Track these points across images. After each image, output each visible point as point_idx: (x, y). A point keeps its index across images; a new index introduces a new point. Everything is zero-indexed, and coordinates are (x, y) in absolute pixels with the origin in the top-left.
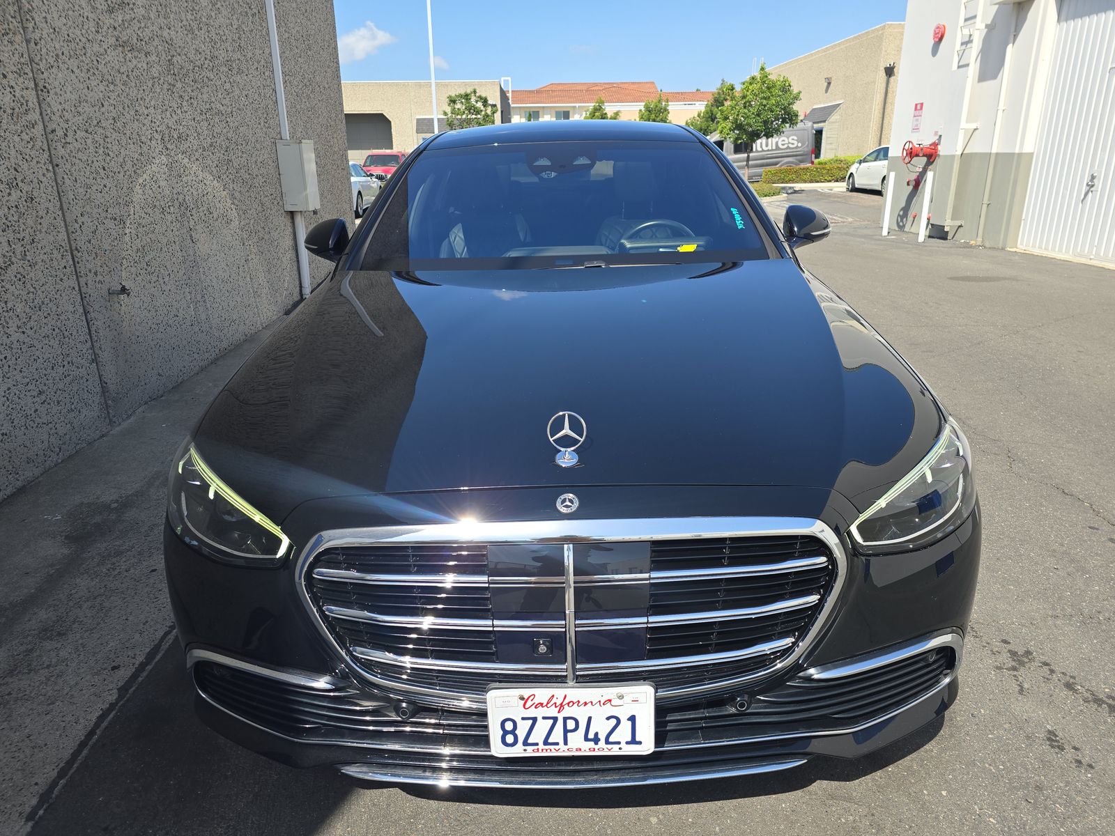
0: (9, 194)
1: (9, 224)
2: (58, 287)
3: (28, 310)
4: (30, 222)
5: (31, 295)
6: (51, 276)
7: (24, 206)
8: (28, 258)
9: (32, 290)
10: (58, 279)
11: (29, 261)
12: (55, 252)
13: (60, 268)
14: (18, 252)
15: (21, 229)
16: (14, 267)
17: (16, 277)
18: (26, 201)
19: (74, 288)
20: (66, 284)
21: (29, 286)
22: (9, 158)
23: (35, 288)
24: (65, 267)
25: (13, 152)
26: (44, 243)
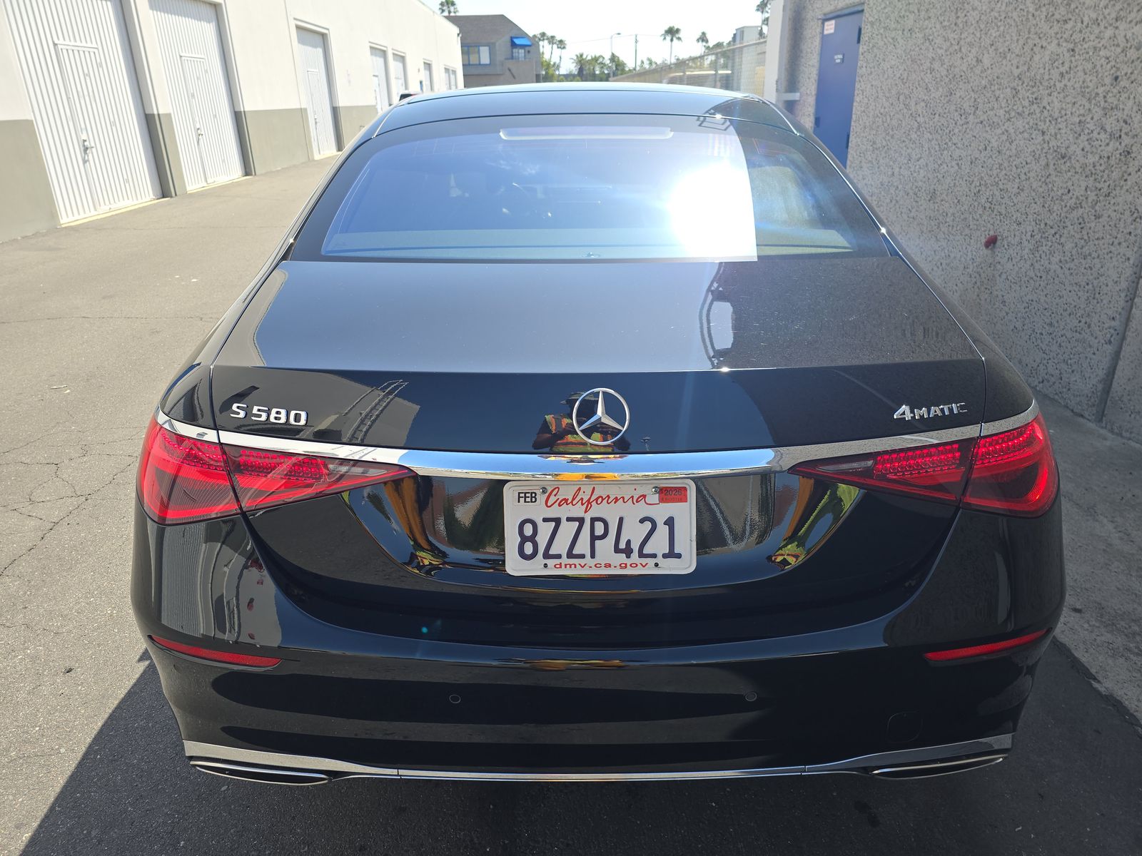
0: (1108, 144)
1: (1094, 172)
2: (1113, 248)
3: (1074, 252)
4: (1115, 175)
5: (1083, 241)
6: (1110, 235)
7: (1116, 159)
8: (1097, 208)
9: (1086, 237)
10: (1116, 242)
11: (1096, 211)
12: (1127, 213)
13: (1125, 231)
14: (1090, 200)
15: (1103, 180)
16: (1081, 211)
17: (1078, 219)
18: (1120, 154)
19: (1129, 259)
20: (1122, 250)
21: (1084, 232)
22: (1123, 109)
23: (1089, 237)
24: (1130, 233)
25: (1130, 103)
26: (1120, 200)
